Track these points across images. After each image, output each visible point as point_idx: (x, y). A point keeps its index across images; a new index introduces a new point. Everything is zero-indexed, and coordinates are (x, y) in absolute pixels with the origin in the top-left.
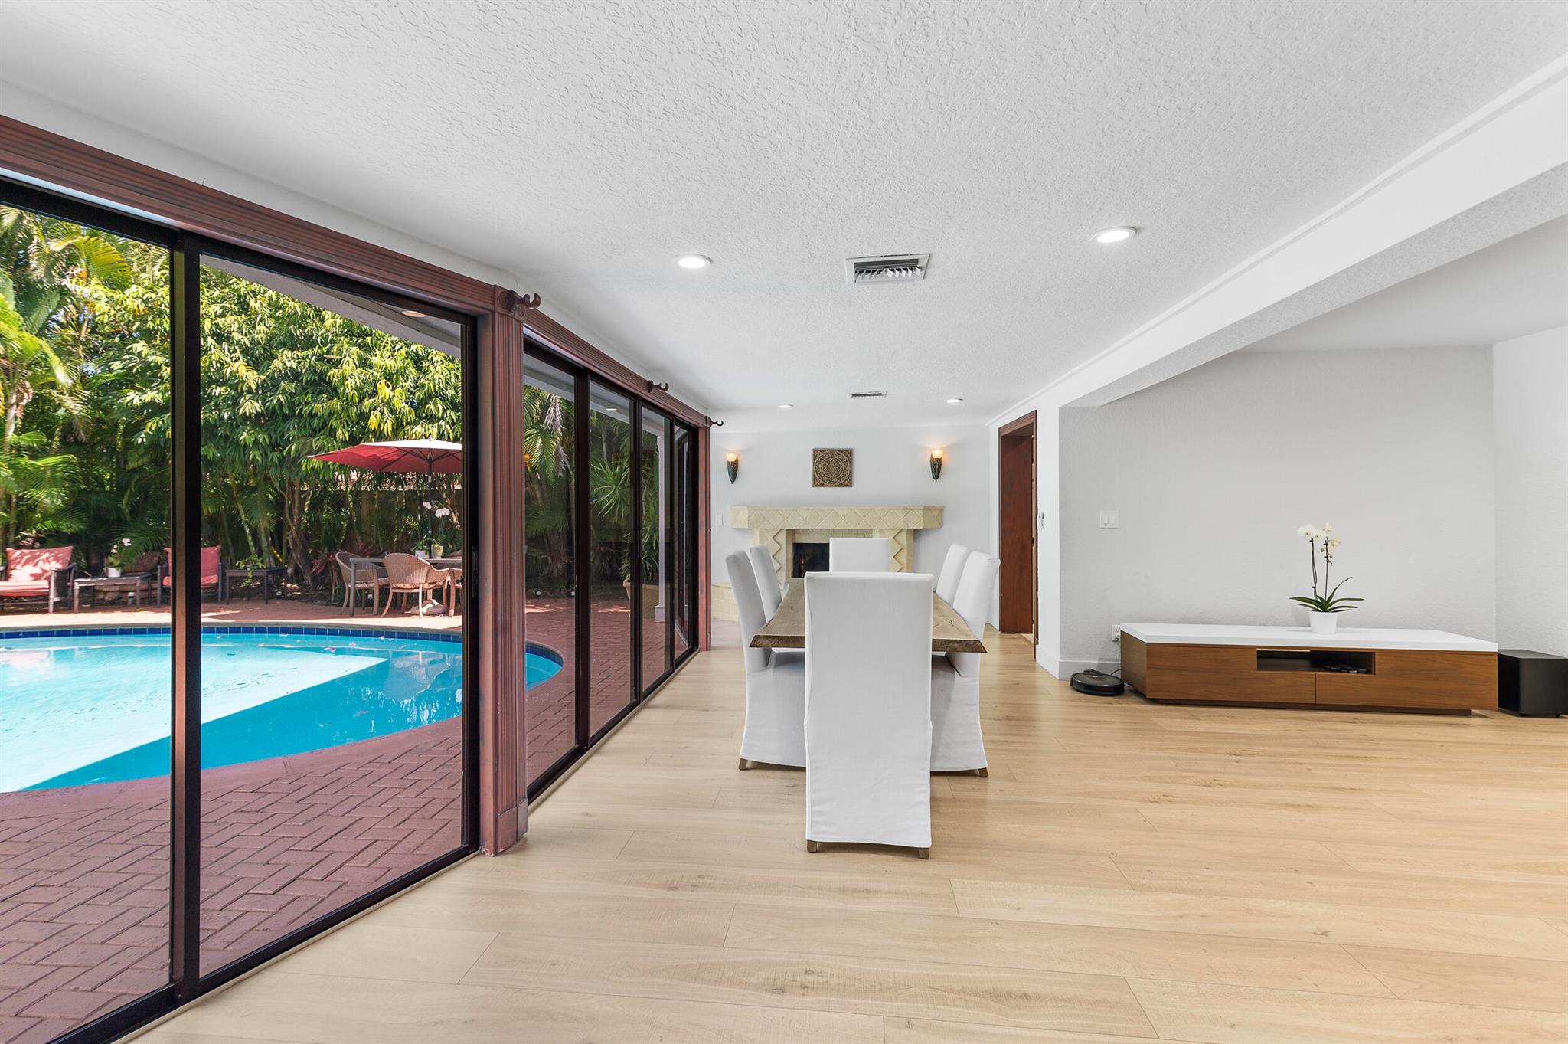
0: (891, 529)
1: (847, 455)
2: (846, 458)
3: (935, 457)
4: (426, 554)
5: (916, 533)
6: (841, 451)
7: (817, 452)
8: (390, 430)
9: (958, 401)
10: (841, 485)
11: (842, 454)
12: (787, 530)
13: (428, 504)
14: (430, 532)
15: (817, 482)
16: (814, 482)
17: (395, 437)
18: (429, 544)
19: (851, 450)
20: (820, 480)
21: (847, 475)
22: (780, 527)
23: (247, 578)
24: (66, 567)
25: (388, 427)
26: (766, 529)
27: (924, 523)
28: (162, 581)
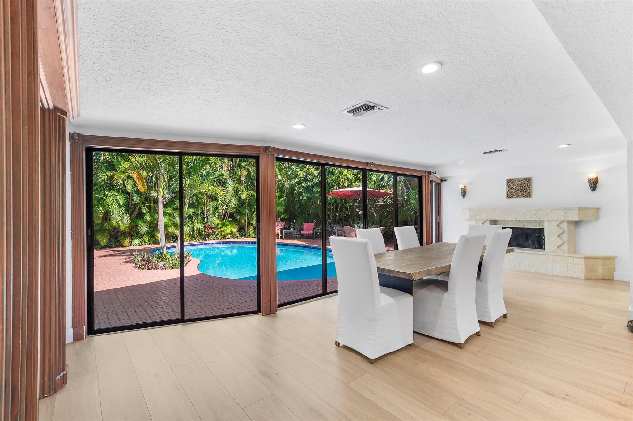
0: (554, 220)
1: (528, 181)
2: (527, 182)
3: (590, 178)
4: (357, 227)
5: (577, 223)
6: (524, 179)
7: (508, 181)
8: (347, 184)
9: (567, 146)
10: (524, 197)
11: (524, 181)
12: (490, 220)
13: (358, 209)
14: (359, 219)
15: (509, 196)
16: (507, 196)
17: (349, 187)
18: (359, 223)
19: (531, 178)
20: (510, 195)
21: (528, 192)
22: (486, 219)
23: (318, 232)
24: (284, 227)
25: (346, 184)
26: (478, 220)
27: (579, 217)
28: (301, 232)
